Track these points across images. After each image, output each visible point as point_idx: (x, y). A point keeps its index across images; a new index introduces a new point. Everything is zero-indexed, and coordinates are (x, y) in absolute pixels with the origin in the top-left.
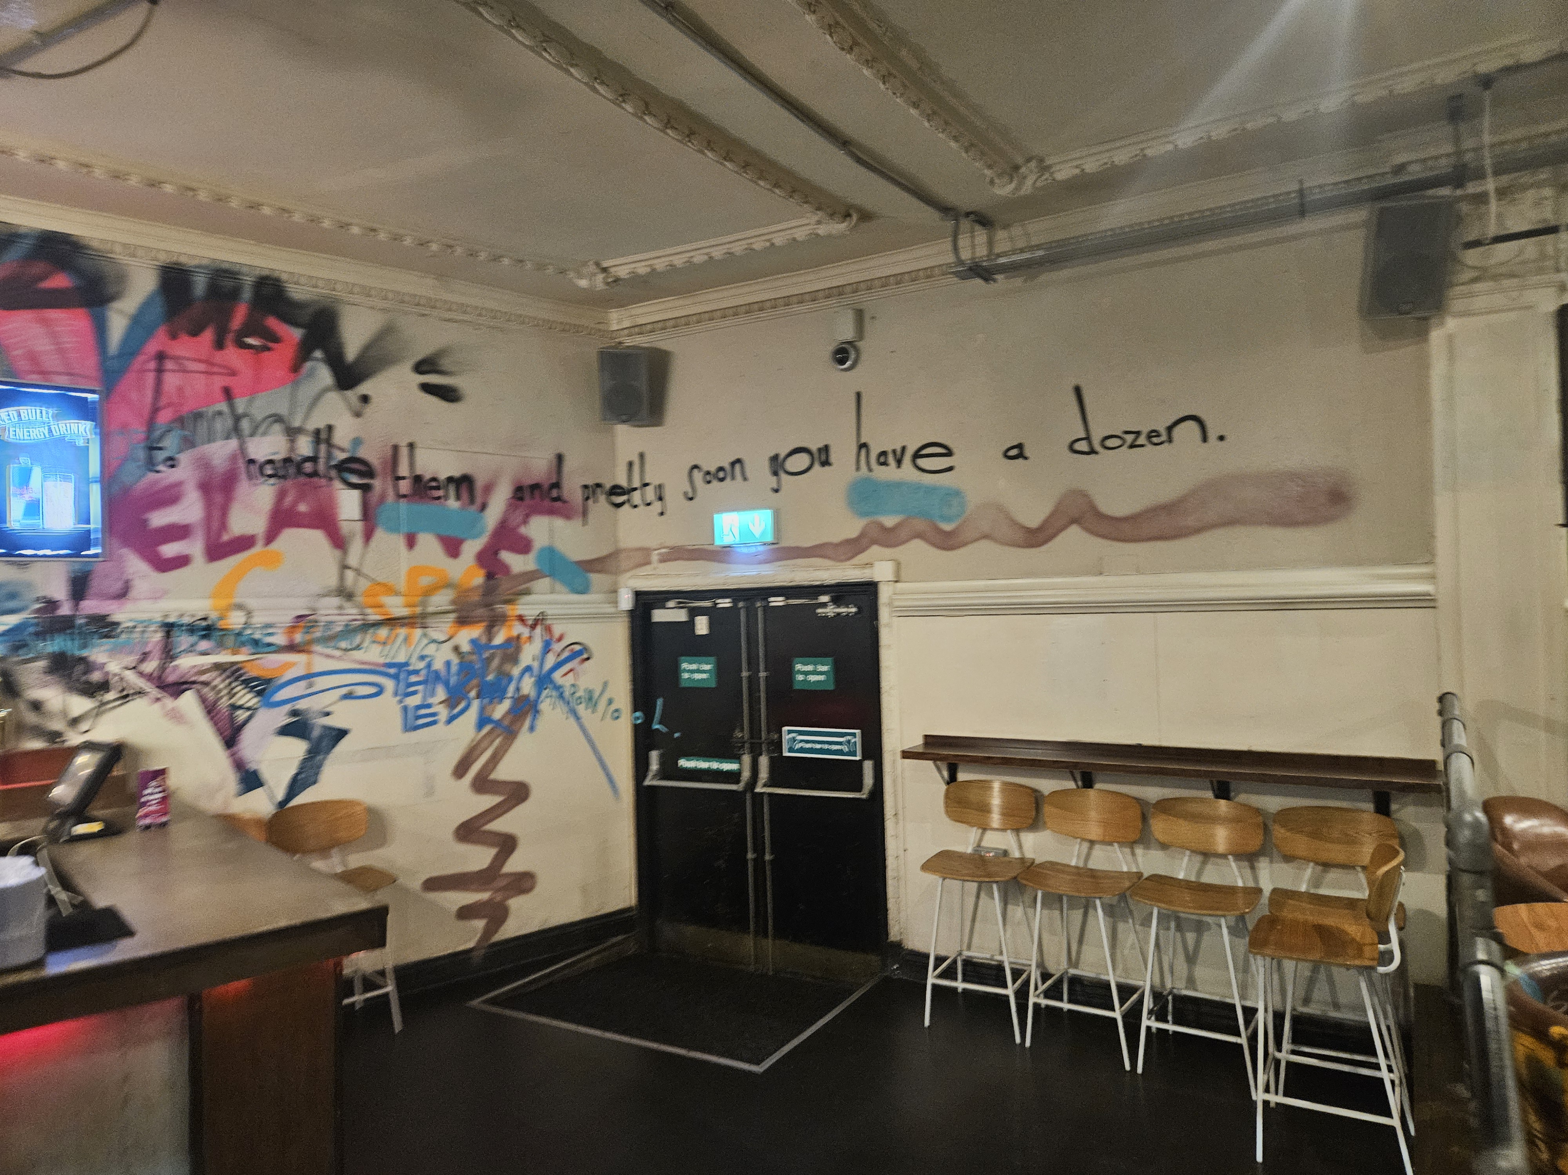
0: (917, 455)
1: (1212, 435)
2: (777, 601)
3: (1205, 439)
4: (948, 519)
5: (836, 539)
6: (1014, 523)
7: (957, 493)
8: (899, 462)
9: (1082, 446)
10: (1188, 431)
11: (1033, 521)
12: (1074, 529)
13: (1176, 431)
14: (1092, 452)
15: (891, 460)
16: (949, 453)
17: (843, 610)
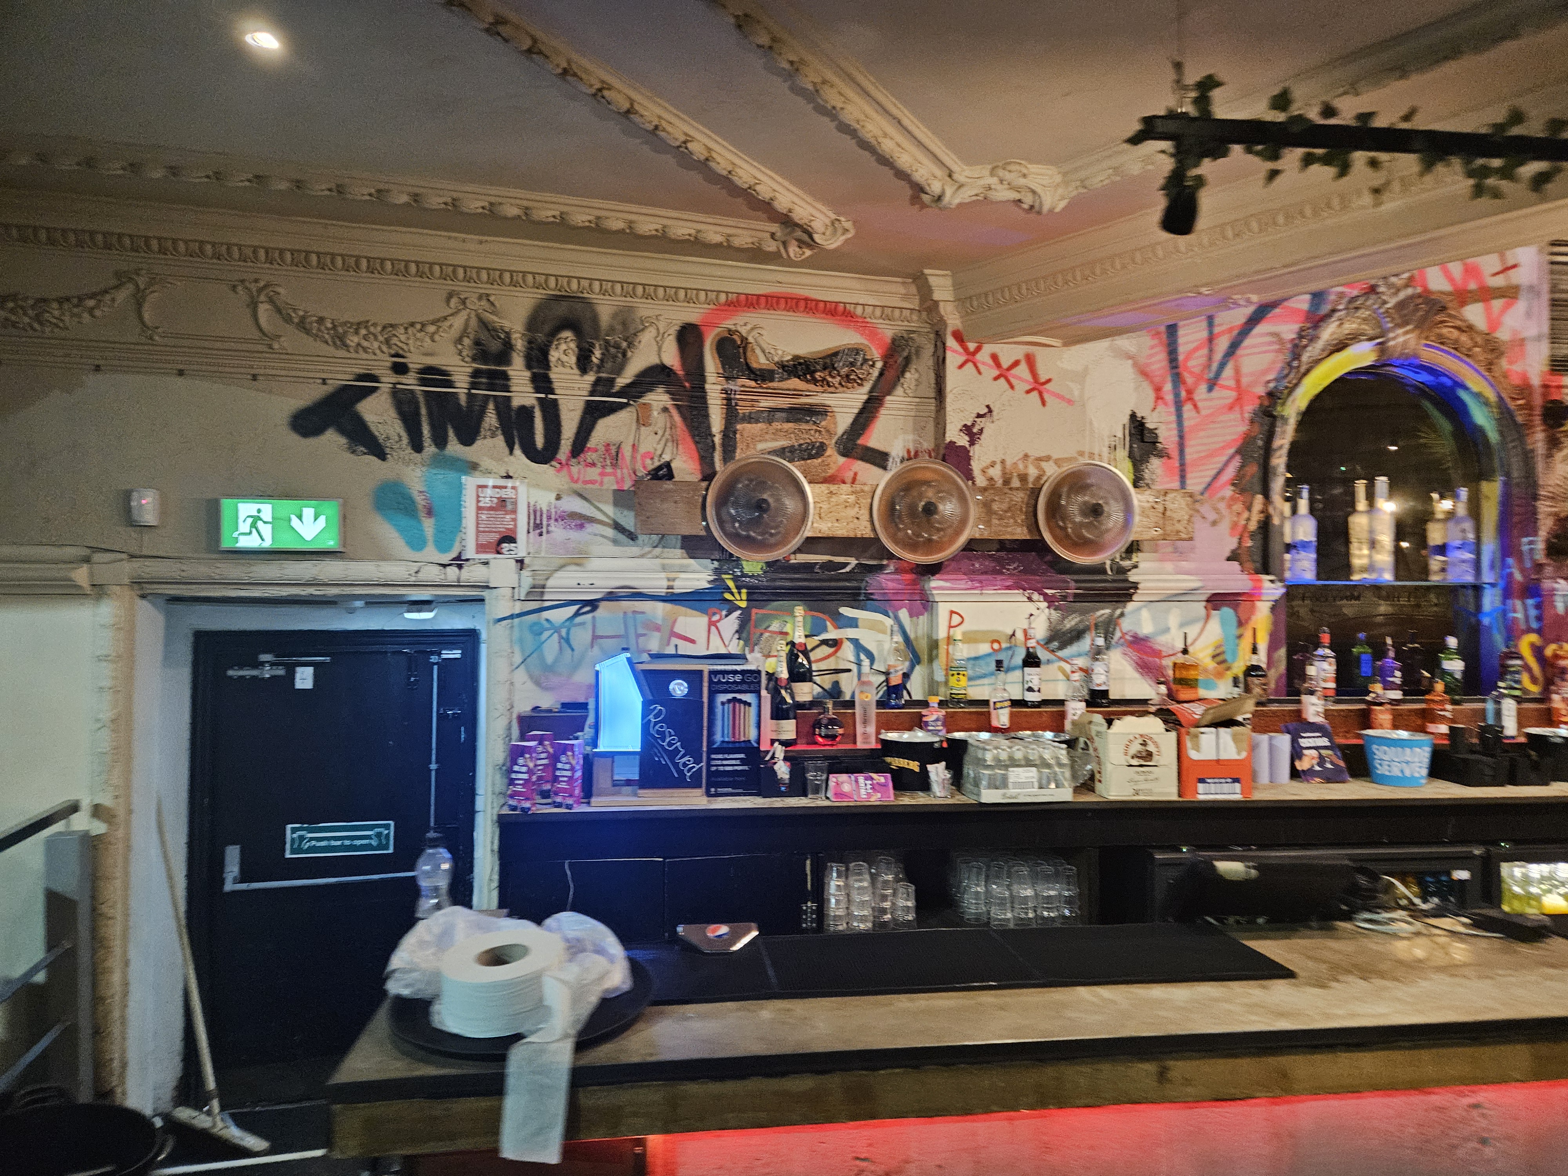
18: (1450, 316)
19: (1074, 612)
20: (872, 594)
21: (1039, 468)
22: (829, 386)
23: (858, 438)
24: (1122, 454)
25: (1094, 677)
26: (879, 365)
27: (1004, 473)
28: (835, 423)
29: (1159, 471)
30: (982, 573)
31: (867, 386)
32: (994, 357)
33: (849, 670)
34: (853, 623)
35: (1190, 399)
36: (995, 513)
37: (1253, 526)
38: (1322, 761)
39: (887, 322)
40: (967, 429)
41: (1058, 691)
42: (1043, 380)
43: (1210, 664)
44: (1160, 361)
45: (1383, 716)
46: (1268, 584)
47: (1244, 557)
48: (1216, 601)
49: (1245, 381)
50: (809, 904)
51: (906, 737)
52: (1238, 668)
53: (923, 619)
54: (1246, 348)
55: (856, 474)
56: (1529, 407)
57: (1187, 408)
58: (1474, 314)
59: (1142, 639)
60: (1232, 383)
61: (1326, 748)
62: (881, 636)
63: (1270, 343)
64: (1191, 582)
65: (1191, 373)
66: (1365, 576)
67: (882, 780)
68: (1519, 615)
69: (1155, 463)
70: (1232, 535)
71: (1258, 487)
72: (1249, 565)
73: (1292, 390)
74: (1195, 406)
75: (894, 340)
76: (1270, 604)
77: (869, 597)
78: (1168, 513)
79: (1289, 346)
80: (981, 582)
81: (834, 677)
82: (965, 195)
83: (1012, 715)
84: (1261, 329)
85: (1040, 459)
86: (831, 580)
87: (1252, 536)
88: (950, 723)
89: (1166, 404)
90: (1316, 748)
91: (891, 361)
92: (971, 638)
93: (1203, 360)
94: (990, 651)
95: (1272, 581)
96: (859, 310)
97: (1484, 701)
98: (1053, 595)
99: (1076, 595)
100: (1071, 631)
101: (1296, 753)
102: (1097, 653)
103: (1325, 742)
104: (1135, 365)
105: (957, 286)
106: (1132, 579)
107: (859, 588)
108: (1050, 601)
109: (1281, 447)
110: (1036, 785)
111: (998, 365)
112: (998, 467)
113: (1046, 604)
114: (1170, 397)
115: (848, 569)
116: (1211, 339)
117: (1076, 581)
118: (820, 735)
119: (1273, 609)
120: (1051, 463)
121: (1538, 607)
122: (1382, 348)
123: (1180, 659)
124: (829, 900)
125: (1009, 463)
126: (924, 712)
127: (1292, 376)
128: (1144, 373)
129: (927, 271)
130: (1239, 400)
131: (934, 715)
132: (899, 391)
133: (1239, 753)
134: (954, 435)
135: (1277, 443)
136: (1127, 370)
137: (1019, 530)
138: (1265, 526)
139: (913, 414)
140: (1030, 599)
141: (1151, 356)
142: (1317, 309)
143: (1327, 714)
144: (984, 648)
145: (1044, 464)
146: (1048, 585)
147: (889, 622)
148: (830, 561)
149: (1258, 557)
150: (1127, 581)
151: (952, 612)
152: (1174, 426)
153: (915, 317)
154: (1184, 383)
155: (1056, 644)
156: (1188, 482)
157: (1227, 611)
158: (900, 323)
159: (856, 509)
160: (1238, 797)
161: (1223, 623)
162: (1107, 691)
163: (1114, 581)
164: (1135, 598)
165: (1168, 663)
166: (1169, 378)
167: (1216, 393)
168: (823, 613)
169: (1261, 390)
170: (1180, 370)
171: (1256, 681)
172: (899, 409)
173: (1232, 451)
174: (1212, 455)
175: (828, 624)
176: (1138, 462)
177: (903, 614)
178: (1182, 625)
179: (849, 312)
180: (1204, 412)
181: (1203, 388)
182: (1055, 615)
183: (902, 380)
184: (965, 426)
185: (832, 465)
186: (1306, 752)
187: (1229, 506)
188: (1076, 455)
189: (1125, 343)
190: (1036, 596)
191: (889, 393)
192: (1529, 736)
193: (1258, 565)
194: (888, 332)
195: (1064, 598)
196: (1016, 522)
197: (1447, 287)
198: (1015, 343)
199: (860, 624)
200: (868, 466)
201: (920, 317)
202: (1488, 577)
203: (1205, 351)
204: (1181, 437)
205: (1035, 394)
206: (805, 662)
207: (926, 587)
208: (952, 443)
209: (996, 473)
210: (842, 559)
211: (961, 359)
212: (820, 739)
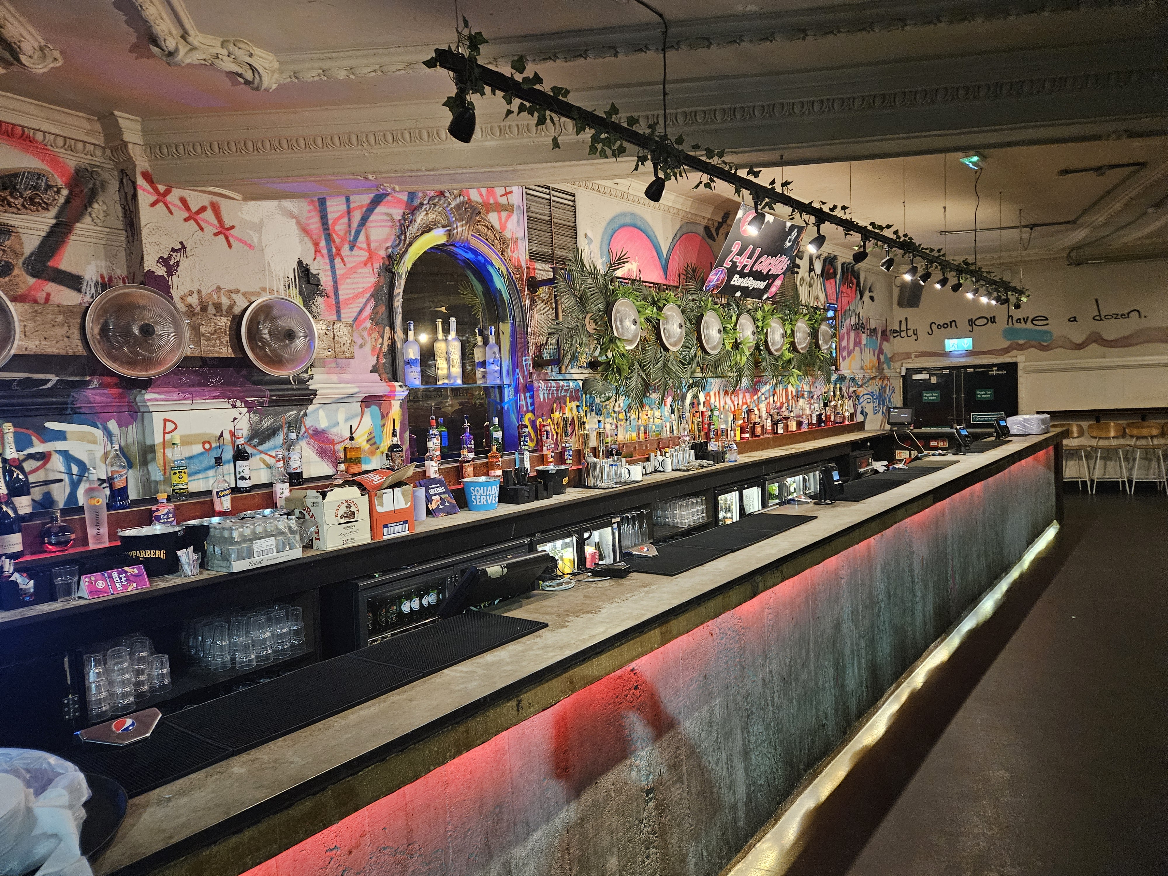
0: (1033, 320)
1: (1143, 314)
2: (971, 370)
3: (1140, 317)
4: (1046, 341)
5: (998, 348)
6: (1071, 342)
7: (1050, 332)
8: (1026, 323)
9: (1098, 318)
10: (1134, 314)
11: (1079, 341)
12: (1094, 344)
13: (1131, 315)
14: (1101, 320)
15: (1022, 321)
16: (1047, 319)
17: (1000, 372)
18: (482, 218)
19: (269, 415)
20: (79, 408)
21: (229, 298)
22: (11, 206)
23: (49, 260)
24: (294, 291)
25: (291, 463)
26: (65, 192)
27: (201, 302)
28: (21, 244)
29: (322, 306)
30: (190, 386)
31: (53, 212)
32: (183, 201)
33: (61, 481)
34: (61, 436)
35: (339, 254)
36: (203, 335)
37: (385, 348)
38: (443, 502)
39: (69, 152)
40: (164, 261)
41: (263, 477)
42: (227, 226)
43: (366, 446)
44: (316, 223)
45: (469, 469)
46: (398, 389)
47: (382, 370)
48: (368, 401)
49: (373, 245)
50: (70, 697)
51: (145, 531)
52: (384, 446)
53: (132, 429)
54: (372, 221)
55: (48, 295)
56: (521, 279)
57: (338, 260)
58: (493, 218)
59: (321, 432)
60: (364, 246)
61: (444, 493)
62: (91, 447)
63: (386, 221)
64: (352, 389)
65: (338, 235)
66: (446, 381)
67: (136, 571)
68: (523, 403)
69: (319, 301)
70: (373, 355)
71: (386, 321)
72: (384, 376)
73: (403, 255)
74: (343, 260)
75: (77, 171)
76: (399, 402)
77: (76, 411)
78: (336, 338)
79: (398, 224)
80: (191, 393)
81: (45, 489)
82: (195, 58)
83: (232, 500)
84: (380, 209)
85: (230, 292)
86: (33, 396)
87: (385, 356)
88: (179, 515)
89: (322, 256)
90: (439, 494)
91: (77, 190)
92: (186, 441)
93: (345, 226)
94: (202, 450)
95: (401, 386)
96: (39, 136)
97: (514, 454)
98: (253, 402)
99: (270, 401)
100: (268, 429)
101: (429, 500)
102: (289, 445)
103: (442, 490)
104: (298, 223)
105: (145, 132)
106: (312, 387)
107: (67, 403)
108: (250, 407)
109: (399, 294)
110: (275, 551)
111: (187, 208)
112: (195, 296)
113: (246, 409)
114: (325, 251)
115: (49, 385)
116: (349, 212)
117: (270, 390)
118: (50, 543)
119: (401, 405)
120: (240, 295)
121: (532, 397)
122: (449, 233)
123: (348, 444)
124: (90, 688)
125: (204, 293)
126: (154, 508)
127: (401, 245)
128: (305, 230)
129: (116, 113)
130: (370, 259)
131: (165, 509)
132: (87, 219)
133: (406, 504)
134: (151, 264)
135: (396, 291)
136: (292, 226)
137: (225, 350)
138: (393, 348)
139: (104, 242)
140: (234, 406)
141: (309, 218)
142: (412, 201)
143: (440, 472)
144: (198, 449)
145: (234, 296)
146: (246, 394)
147: (98, 433)
148: (28, 378)
149: (389, 370)
150: (308, 389)
151: (165, 420)
152: (330, 273)
153: (99, 153)
154: (334, 242)
155: (257, 440)
156: (342, 316)
157: (375, 408)
158: (83, 156)
159: (66, 328)
160: (407, 533)
161: (373, 417)
162: (301, 473)
163: (299, 389)
164: (314, 402)
165: (340, 448)
166: (323, 237)
167: (356, 252)
168: (28, 429)
169: (383, 253)
170: (331, 231)
171: (397, 455)
172: (91, 237)
173: (368, 295)
174: (357, 296)
175: (33, 438)
176: (307, 300)
177: (112, 425)
178: (346, 420)
179: (29, 137)
180: (349, 265)
181: (346, 247)
182: (254, 418)
183: (89, 210)
184: (161, 258)
185: (21, 285)
186: (433, 498)
187: (370, 335)
188: (259, 290)
189: (289, 204)
190: (238, 403)
191: (78, 221)
192: (537, 471)
193: (390, 375)
194: (71, 162)
195: (261, 404)
196: (222, 342)
197: (480, 200)
198: (202, 191)
199: (68, 436)
200: (61, 288)
201: (104, 153)
202: (506, 381)
203: (345, 220)
204: (335, 282)
205: (221, 237)
206: (21, 476)
207: (138, 399)
208: (151, 273)
209: (194, 300)
210: (41, 376)
211: (153, 198)
212: (50, 547)
